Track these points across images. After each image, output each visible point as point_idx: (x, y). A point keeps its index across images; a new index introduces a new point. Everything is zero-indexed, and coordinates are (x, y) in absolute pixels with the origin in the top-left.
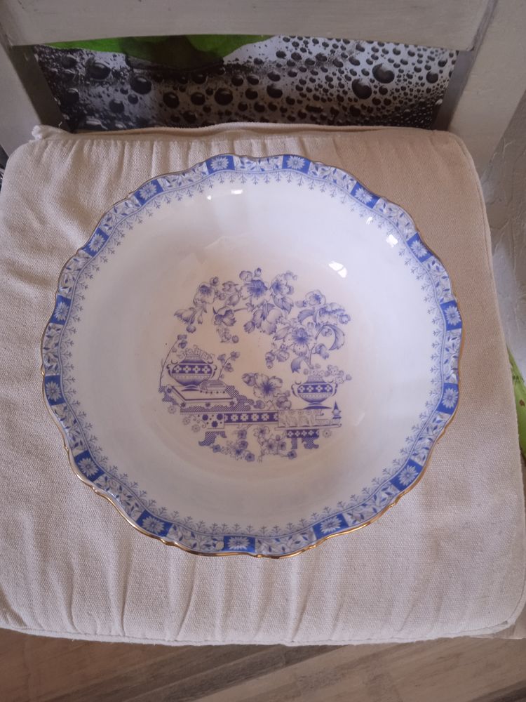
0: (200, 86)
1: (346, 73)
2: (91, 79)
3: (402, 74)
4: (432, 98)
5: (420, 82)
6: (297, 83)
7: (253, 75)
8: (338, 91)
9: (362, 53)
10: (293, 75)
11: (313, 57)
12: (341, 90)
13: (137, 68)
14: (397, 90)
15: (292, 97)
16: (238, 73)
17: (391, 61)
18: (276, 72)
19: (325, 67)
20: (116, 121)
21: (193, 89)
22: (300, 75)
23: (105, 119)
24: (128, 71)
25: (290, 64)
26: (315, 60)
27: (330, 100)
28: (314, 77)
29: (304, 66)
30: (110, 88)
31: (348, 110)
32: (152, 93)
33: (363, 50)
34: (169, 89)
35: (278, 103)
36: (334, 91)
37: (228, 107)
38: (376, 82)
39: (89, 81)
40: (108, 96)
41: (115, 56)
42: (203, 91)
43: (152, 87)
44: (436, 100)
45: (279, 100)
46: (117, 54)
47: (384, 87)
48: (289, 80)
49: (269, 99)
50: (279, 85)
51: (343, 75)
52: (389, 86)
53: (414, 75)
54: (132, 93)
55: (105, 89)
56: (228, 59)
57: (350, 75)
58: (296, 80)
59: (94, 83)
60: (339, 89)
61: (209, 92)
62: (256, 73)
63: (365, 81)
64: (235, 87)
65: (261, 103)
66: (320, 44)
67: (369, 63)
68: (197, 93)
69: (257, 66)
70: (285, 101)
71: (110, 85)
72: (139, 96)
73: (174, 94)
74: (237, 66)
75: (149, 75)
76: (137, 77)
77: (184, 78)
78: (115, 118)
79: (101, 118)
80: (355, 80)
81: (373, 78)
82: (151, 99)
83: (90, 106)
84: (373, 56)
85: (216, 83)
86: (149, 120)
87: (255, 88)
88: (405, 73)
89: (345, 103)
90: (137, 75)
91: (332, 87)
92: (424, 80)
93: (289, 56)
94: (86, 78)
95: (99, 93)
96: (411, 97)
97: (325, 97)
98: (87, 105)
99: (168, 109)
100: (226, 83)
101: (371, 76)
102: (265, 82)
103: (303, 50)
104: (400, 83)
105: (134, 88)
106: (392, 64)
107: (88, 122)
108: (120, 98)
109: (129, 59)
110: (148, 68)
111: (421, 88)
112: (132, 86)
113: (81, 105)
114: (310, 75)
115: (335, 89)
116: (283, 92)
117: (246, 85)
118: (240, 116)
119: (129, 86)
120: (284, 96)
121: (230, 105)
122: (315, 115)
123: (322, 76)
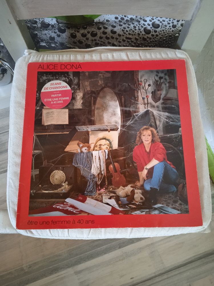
0: (85, 30)
2: (43, 28)
3: (163, 25)
4: (174, 34)
5: (170, 28)
7: (106, 26)
8: (138, 31)
10: (121, 25)
11: (129, 19)
14: (161, 31)
15: (120, 34)
16: (100, 25)
18: (114, 25)
21: (82, 31)
22: (124, 26)
23: (47, 43)
25: (120, 21)
26: (129, 20)
27: (135, 35)
28: (129, 26)
29: (125, 22)
31: (142, 39)
32: (66, 33)
34: (73, 32)
35: (115, 36)
37: (96, 38)
39: (42, 29)
40: (49, 34)
41: (52, 19)
42: (86, 32)
43: (66, 31)
44: (175, 34)
45: (115, 35)
46: (53, 18)
47: (156, 30)
48: (119, 27)
49: (111, 34)
50: (115, 29)
52: (158, 30)
53: (167, 25)
55: (48, 32)
56: (96, 20)
58: (122, 28)
59: (44, 30)
60: (139, 31)
61: (88, 32)
62: (107, 25)
63: (149, 28)
64: (98, 30)
65: (108, 36)
69: (107, 22)
70: (117, 35)
72: (61, 34)
73: (75, 33)
74: (99, 23)
75: (65, 26)
76: (61, 27)
77: (79, 27)
78: (51, 43)
79: (46, 42)
82: (66, 35)
85: (91, 29)
86: (65, 43)
87: (106, 31)
88: (164, 25)
89: (140, 36)
91: (136, 30)
92: (171, 27)
93: (119, 19)
96: (166, 34)
98: (40, 38)
99: (72, 39)
100: (95, 29)
101: (151, 26)
102: (110, 28)
104: (162, 28)
105: (59, 31)
106: (159, 21)
107: (41, 44)
109: (58, 20)
110: (65, 23)
111: (170, 30)
112: (58, 30)
113: (38, 38)
114: (128, 26)
116: (117, 32)
117: (103, 29)
118: (100, 41)
119: (57, 31)
120: (117, 33)
121: (96, 37)
122: (129, 40)
123: (132, 26)
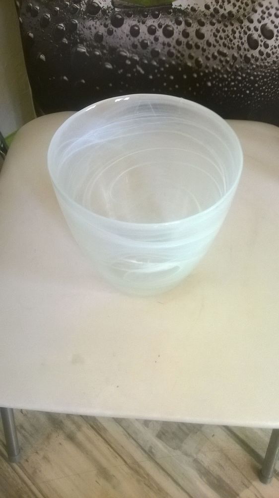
1: (244, 29)
6: (214, 31)
7: (189, 19)
9: (255, 14)
10: (213, 24)
11: (226, 13)
12: (240, 41)
13: (117, 8)
16: (180, 16)
17: (273, 22)
19: (233, 22)
20: (96, 50)
24: (112, 10)
25: (212, 15)
26: (227, 15)
27: (233, 48)
28: (225, 29)
29: (220, 19)
30: (98, 23)
31: (243, 58)
33: (256, 12)
36: (235, 41)
38: (262, 37)
40: (95, 28)
42: (156, 24)
45: (202, 41)
49: (196, 40)
51: (243, 30)
54: (111, 27)
56: (175, 3)
57: (246, 30)
58: (214, 28)
59: (89, 17)
60: (239, 40)
62: (191, 18)
65: (191, 43)
66: (231, 3)
67: (259, 22)
68: (152, 25)
71: (98, 20)
72: (114, 29)
76: (116, 14)
79: (87, 46)
80: (249, 34)
81: (260, 34)
83: (82, 36)
84: (262, 17)
86: (118, 48)
89: (241, 52)
90: (117, 12)
91: (235, 38)
94: (85, 13)
95: (90, 25)
97: (230, 45)
100: (171, 21)
103: (221, 7)
107: (78, 49)
108: (102, 30)
110: (125, 7)
114: (223, 27)
115: (236, 40)
117: (183, 26)
118: (176, 50)
119: (110, 21)
120: (205, 39)
121: (171, 39)
122: (222, 59)
123: (230, 28)
